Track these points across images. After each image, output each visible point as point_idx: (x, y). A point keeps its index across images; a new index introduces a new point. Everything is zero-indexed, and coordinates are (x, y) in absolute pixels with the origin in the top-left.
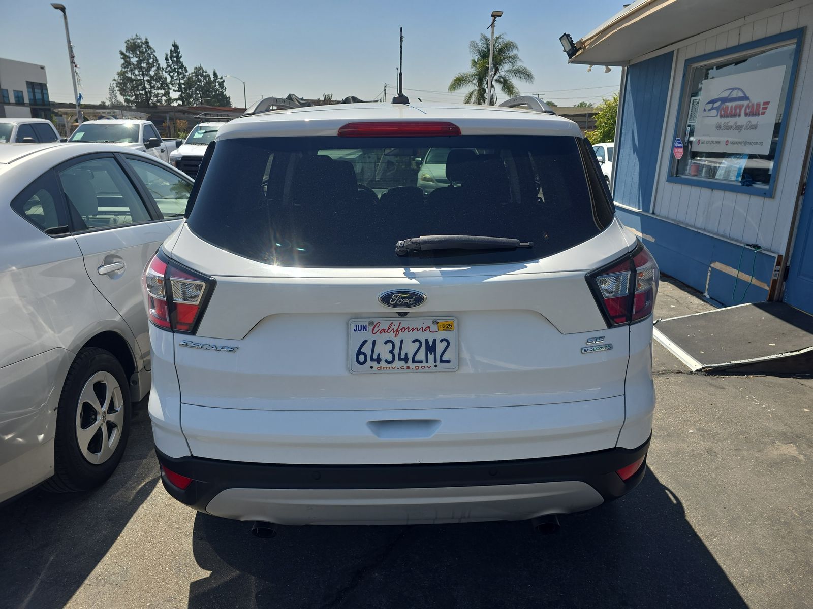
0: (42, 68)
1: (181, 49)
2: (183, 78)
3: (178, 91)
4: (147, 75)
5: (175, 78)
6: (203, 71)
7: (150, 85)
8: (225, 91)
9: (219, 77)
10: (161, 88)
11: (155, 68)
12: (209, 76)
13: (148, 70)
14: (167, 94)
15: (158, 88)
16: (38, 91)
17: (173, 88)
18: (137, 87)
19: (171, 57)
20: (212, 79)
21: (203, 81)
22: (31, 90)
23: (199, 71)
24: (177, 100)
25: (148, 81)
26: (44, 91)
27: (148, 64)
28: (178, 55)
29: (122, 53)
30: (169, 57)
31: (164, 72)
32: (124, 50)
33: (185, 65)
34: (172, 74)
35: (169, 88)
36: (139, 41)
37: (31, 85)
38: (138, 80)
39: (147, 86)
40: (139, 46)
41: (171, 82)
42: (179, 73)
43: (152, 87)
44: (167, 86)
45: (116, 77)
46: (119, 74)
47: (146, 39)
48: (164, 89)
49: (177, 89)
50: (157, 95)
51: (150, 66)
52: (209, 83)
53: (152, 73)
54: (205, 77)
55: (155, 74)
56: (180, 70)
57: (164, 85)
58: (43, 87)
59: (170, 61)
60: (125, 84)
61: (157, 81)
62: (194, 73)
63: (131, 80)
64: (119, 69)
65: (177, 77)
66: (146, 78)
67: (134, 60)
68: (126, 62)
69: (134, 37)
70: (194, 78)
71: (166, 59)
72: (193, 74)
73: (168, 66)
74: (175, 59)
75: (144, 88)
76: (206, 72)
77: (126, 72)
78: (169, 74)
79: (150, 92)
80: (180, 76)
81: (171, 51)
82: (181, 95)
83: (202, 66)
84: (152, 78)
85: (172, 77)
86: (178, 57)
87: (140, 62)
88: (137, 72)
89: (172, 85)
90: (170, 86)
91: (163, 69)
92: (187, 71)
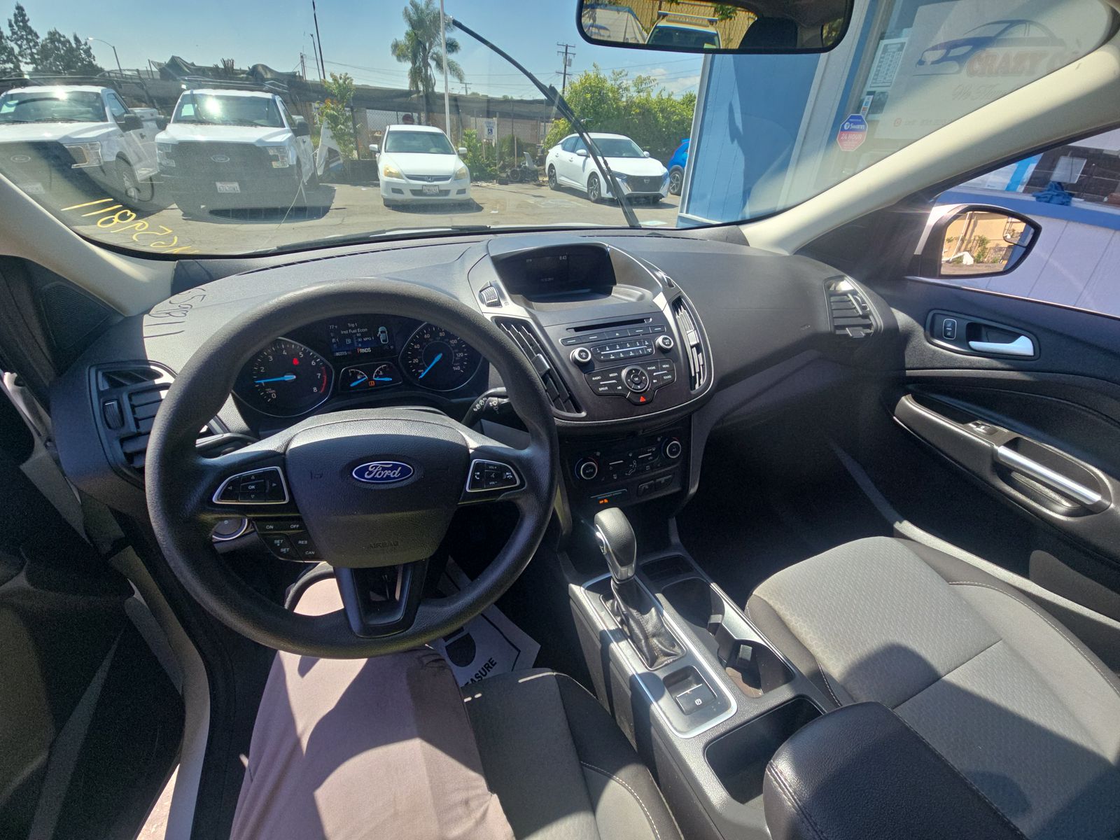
1: (26, 12)
2: (35, 46)
3: (32, 63)
5: (24, 47)
6: (60, 35)
8: (94, 60)
9: (83, 42)
10: (9, 61)
12: (69, 42)
17: (24, 60)
19: (16, 22)
20: (74, 45)
21: (63, 49)
23: (54, 36)
28: (24, 18)
30: (13, 22)
31: (9, 42)
33: (34, 28)
34: (19, 43)
35: (18, 61)
41: (20, 52)
42: (28, 41)
44: (16, 58)
48: (12, 63)
49: (29, 61)
52: (71, 50)
54: (64, 43)
56: (30, 37)
57: (12, 58)
59: (16, 28)
62: (49, 39)
65: (26, 46)
70: (49, 45)
71: (11, 25)
72: (48, 41)
73: (14, 33)
74: (21, 24)
76: (64, 37)
78: (16, 43)
80: (31, 44)
81: (15, 15)
83: (58, 30)
85: (20, 46)
86: (25, 21)
89: (22, 56)
90: (20, 58)
91: (8, 38)
92: (38, 37)
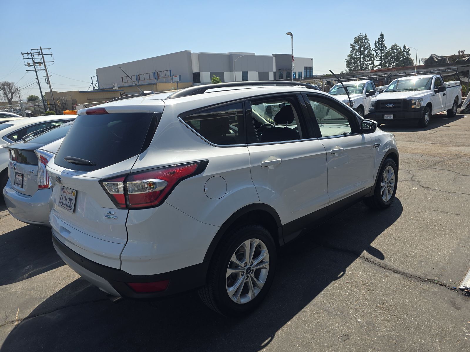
0: (312, 59)
1: (384, 37)
2: (383, 52)
3: (379, 61)
4: (363, 54)
5: (378, 53)
6: (397, 46)
7: (364, 60)
8: (410, 56)
9: (407, 48)
10: (370, 60)
11: (368, 50)
12: (401, 49)
13: (364, 51)
14: (373, 63)
15: (368, 61)
16: (308, 71)
17: (377, 59)
18: (357, 62)
19: (378, 42)
20: (402, 50)
21: (396, 53)
22: (305, 71)
23: (394, 47)
24: (378, 66)
25: (363, 58)
26: (311, 71)
27: (365, 48)
28: (382, 40)
29: (351, 45)
30: (377, 42)
31: (373, 51)
32: (353, 43)
33: (386, 45)
34: (377, 51)
35: (374, 60)
36: (361, 36)
37: (306, 68)
38: (358, 58)
39: (362, 60)
40: (361, 39)
41: (376, 56)
42: (381, 50)
43: (364, 61)
44: (374, 58)
45: (347, 58)
46: (348, 56)
47: (366, 34)
48: (371, 61)
49: (379, 59)
50: (366, 65)
51: (365, 49)
52: (400, 53)
53: (366, 53)
54: (397, 50)
55: (368, 53)
56: (382, 48)
57: (372, 59)
58: (311, 68)
59: (377, 45)
60: (350, 61)
61: (367, 57)
62: (391, 48)
63: (354, 58)
64: (349, 53)
65: (380, 53)
66: (362, 56)
67: (357, 48)
68: (353, 49)
69: (359, 34)
70: (390, 51)
71: (375, 44)
72: (390, 49)
73: (376, 47)
74: (380, 43)
75: (360, 62)
76: (399, 47)
77: (352, 55)
78: (376, 52)
79: (363, 64)
80: (382, 52)
81: (379, 38)
82: (381, 63)
83: (397, 44)
84: (365, 56)
85: (377, 53)
86: (382, 41)
87: (360, 48)
88: (358, 54)
89: (376, 57)
90: (375, 58)
91: (372, 49)
92: (386, 48)
